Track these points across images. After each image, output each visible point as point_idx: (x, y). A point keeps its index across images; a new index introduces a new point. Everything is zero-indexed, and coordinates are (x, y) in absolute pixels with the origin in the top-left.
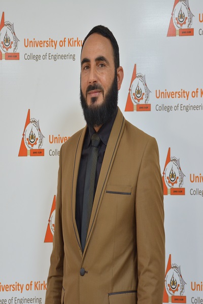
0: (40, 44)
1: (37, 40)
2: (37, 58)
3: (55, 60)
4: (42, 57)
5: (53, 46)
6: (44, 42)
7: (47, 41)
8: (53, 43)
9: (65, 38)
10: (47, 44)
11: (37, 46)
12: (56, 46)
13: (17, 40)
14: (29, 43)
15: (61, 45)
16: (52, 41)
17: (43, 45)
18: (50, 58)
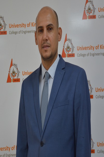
0: (17, 26)
1: (15, 24)
2: (16, 33)
3: (25, 33)
4: (18, 32)
5: (23, 27)
6: (19, 25)
9: (30, 23)
12: (25, 26)
13: (5, 25)
14: (12, 26)
15: (28, 26)
16: (23, 24)
17: (19, 26)
18: (22, 33)
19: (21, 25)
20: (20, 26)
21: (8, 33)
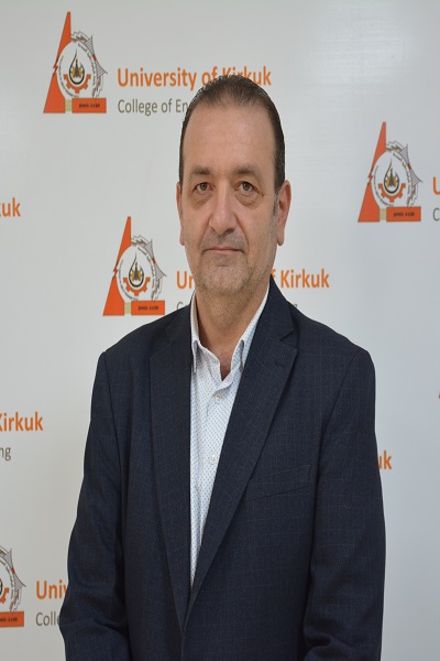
0: (156, 79)
1: (148, 71)
2: (148, 109)
4: (159, 106)
5: (185, 84)
6: (166, 75)
7: (174, 74)
8: (187, 78)
9: (215, 68)
10: (172, 78)
11: (149, 84)
12: (193, 83)
13: (100, 72)
14: (128, 79)
16: (184, 74)
17: (162, 82)
18: (180, 109)
19: (176, 77)
20: (168, 78)
21: (111, 106)
